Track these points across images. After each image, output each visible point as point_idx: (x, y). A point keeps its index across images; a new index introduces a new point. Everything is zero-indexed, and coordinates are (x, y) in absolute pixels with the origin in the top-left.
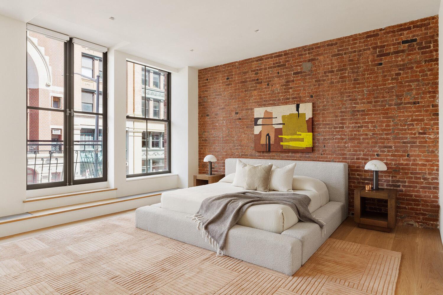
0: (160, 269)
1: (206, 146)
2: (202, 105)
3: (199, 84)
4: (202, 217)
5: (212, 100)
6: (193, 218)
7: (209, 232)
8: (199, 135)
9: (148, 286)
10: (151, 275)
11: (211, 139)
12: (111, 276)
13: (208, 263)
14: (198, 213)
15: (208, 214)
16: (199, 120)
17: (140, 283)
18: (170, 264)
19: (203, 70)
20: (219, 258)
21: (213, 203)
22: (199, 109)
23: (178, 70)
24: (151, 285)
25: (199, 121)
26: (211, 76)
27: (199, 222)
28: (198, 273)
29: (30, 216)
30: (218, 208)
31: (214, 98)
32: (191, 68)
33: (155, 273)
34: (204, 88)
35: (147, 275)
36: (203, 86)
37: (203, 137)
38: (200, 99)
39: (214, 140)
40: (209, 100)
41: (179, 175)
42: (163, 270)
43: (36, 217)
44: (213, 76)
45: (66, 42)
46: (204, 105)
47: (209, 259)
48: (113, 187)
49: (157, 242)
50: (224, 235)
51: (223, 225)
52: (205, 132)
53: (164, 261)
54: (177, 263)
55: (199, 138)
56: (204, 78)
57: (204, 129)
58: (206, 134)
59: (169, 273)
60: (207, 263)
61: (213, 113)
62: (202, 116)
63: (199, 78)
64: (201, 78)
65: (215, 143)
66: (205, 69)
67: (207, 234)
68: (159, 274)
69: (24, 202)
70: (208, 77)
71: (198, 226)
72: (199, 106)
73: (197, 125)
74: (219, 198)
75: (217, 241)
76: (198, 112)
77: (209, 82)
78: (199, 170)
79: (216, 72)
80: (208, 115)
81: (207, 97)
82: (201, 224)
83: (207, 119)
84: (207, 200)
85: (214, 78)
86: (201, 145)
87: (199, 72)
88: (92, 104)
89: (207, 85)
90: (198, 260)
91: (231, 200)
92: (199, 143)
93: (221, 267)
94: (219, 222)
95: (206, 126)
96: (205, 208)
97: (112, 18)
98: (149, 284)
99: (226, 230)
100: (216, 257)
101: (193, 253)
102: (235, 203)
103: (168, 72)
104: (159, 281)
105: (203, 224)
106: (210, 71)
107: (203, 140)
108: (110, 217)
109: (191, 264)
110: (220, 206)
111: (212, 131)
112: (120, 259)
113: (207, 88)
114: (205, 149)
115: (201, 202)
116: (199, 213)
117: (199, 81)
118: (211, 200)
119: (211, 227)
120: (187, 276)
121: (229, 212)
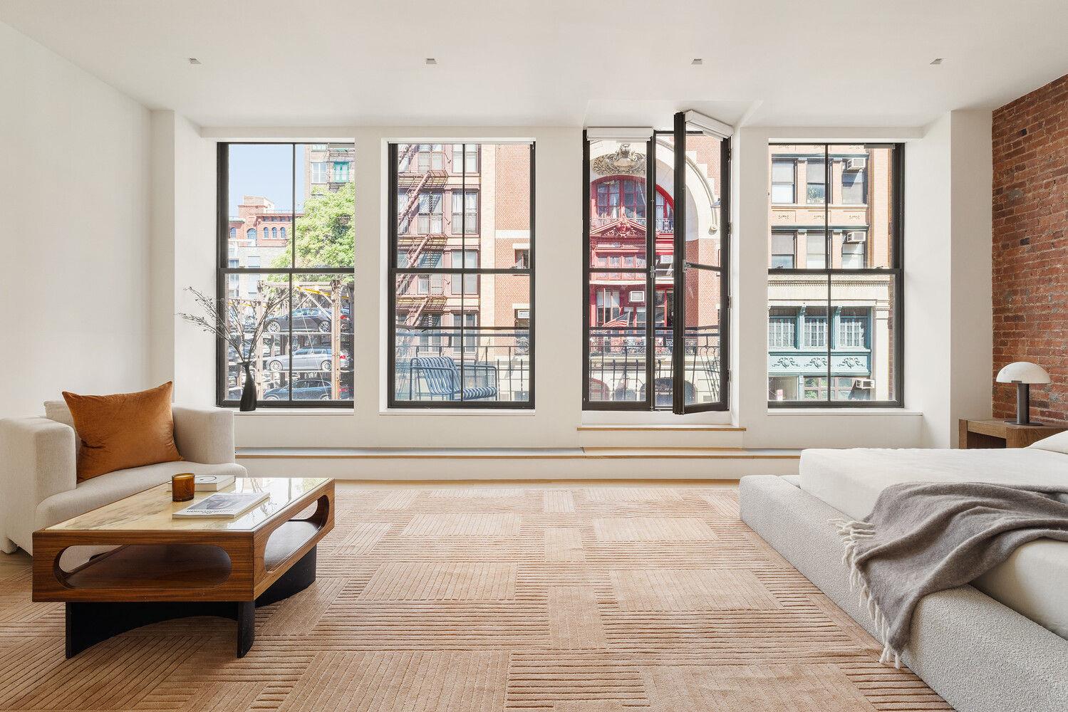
0: (704, 625)
1: (1020, 335)
2: (1003, 214)
3: (995, 153)
4: (874, 533)
5: (1043, 190)
6: (844, 529)
7: (869, 582)
8: (996, 302)
9: (644, 650)
10: (671, 630)
11: (1037, 312)
12: (604, 598)
13: (835, 667)
14: (867, 519)
15: (892, 529)
16: (993, 259)
17: (637, 635)
18: (735, 625)
19: (1008, 107)
20: (887, 671)
21: (910, 499)
22: (995, 225)
23: (921, 131)
24: (653, 650)
25: (996, 263)
26: (1035, 119)
27: (852, 543)
28: (782, 679)
29: (581, 453)
30: (920, 518)
31: (1047, 185)
32: (962, 115)
33: (684, 630)
34: (1011, 163)
35: (664, 626)
36: (1009, 156)
37: (1008, 310)
38: (998, 196)
39: (1047, 317)
40: (1030, 195)
41: (925, 415)
42: (708, 632)
43: (586, 457)
44: (1043, 117)
45: (649, 140)
46: (1011, 212)
47: (847, 659)
48: (736, 425)
49: (755, 565)
50: (905, 606)
51: (914, 575)
52: (1015, 292)
53: (730, 612)
54: (752, 630)
55: (995, 311)
56: (1012, 129)
57: (1010, 285)
58: (1018, 298)
59: (712, 645)
60: (833, 668)
61: (1042, 231)
62: (1005, 247)
63: (994, 137)
64: (1002, 134)
65: (1049, 326)
66: (1017, 102)
67: (865, 585)
68: (692, 635)
69: (578, 429)
70: (1027, 122)
71: (845, 555)
72: (995, 217)
73: (989, 276)
74: (936, 491)
75: (887, 615)
76: (991, 236)
77: (1030, 138)
78: (995, 406)
79: (1057, 100)
80: (1024, 242)
81: (1022, 184)
82: (855, 551)
83: (1024, 251)
84: (898, 488)
85: (1048, 122)
86: (1002, 331)
87: (994, 119)
88: (793, 255)
89: (1023, 150)
90: (815, 648)
91: (975, 504)
92: (996, 328)
93: (863, 699)
94: (907, 563)
95: (1016, 276)
96: (885, 512)
97: (697, 61)
98: (649, 647)
99: (913, 590)
100: (876, 665)
101: (817, 624)
102: (985, 516)
103: (896, 144)
104: (676, 650)
105: (857, 554)
106: (1032, 103)
107: (1007, 319)
108: (710, 486)
109: (783, 649)
110: (926, 515)
111: (1038, 289)
112: (649, 572)
113: (1022, 159)
114: (1015, 344)
115: (880, 492)
116: (871, 520)
117: (995, 144)
118: (908, 490)
119: (878, 568)
120: (747, 672)
121: (953, 541)
